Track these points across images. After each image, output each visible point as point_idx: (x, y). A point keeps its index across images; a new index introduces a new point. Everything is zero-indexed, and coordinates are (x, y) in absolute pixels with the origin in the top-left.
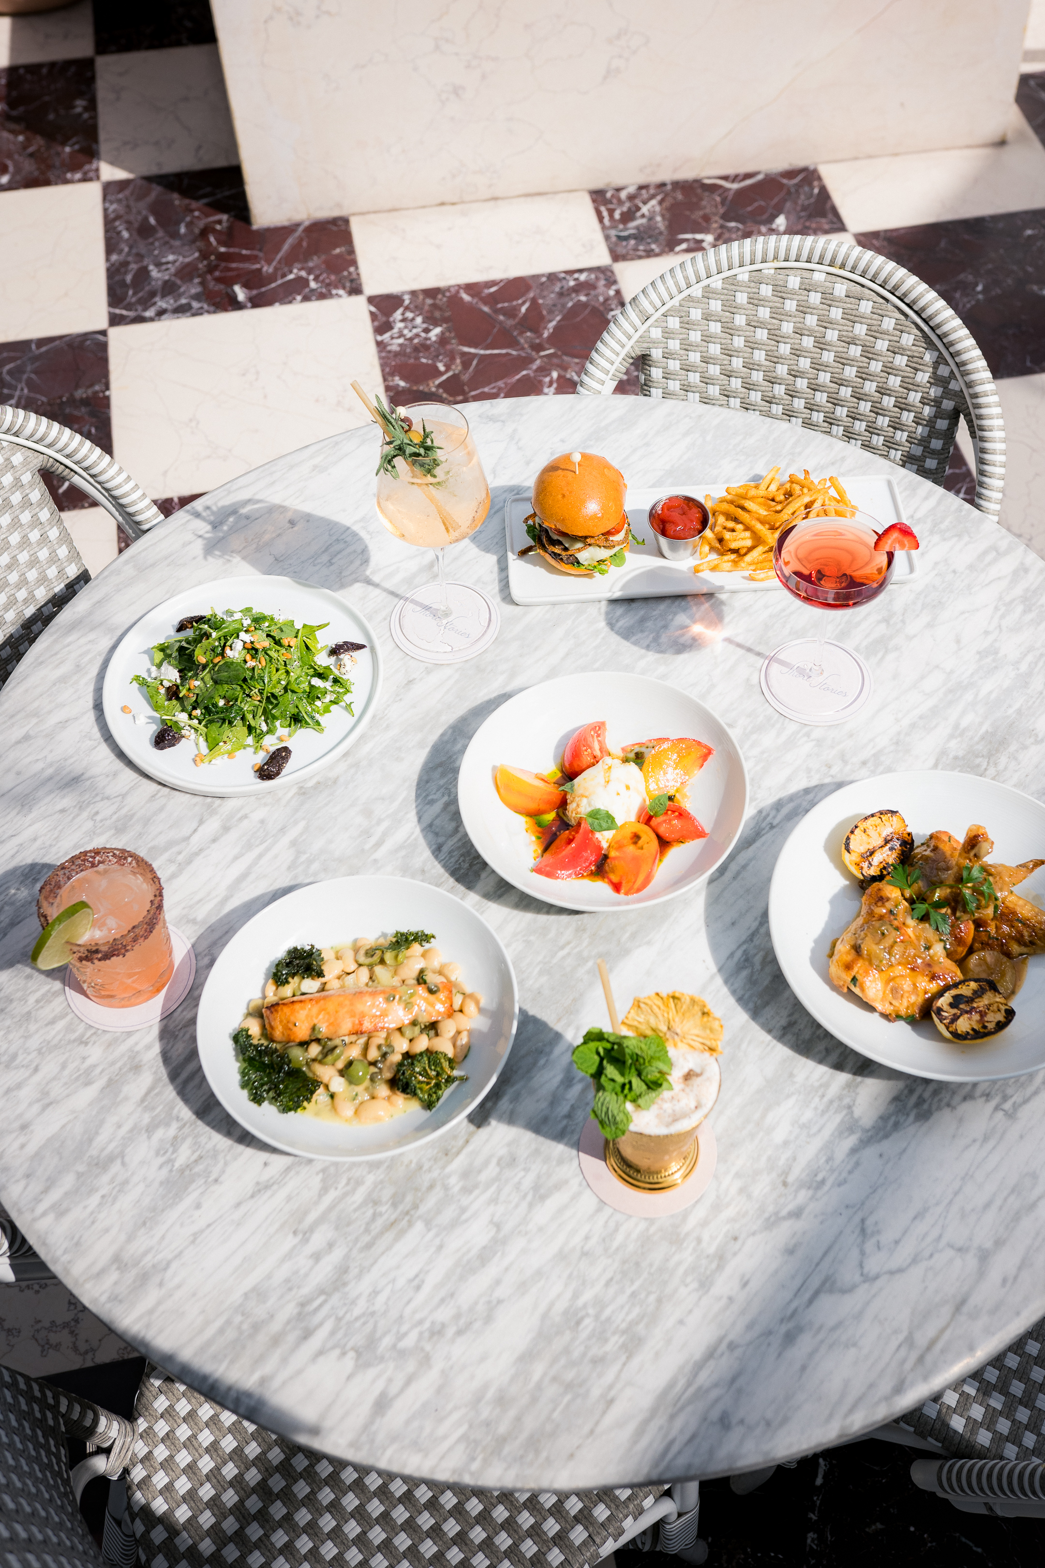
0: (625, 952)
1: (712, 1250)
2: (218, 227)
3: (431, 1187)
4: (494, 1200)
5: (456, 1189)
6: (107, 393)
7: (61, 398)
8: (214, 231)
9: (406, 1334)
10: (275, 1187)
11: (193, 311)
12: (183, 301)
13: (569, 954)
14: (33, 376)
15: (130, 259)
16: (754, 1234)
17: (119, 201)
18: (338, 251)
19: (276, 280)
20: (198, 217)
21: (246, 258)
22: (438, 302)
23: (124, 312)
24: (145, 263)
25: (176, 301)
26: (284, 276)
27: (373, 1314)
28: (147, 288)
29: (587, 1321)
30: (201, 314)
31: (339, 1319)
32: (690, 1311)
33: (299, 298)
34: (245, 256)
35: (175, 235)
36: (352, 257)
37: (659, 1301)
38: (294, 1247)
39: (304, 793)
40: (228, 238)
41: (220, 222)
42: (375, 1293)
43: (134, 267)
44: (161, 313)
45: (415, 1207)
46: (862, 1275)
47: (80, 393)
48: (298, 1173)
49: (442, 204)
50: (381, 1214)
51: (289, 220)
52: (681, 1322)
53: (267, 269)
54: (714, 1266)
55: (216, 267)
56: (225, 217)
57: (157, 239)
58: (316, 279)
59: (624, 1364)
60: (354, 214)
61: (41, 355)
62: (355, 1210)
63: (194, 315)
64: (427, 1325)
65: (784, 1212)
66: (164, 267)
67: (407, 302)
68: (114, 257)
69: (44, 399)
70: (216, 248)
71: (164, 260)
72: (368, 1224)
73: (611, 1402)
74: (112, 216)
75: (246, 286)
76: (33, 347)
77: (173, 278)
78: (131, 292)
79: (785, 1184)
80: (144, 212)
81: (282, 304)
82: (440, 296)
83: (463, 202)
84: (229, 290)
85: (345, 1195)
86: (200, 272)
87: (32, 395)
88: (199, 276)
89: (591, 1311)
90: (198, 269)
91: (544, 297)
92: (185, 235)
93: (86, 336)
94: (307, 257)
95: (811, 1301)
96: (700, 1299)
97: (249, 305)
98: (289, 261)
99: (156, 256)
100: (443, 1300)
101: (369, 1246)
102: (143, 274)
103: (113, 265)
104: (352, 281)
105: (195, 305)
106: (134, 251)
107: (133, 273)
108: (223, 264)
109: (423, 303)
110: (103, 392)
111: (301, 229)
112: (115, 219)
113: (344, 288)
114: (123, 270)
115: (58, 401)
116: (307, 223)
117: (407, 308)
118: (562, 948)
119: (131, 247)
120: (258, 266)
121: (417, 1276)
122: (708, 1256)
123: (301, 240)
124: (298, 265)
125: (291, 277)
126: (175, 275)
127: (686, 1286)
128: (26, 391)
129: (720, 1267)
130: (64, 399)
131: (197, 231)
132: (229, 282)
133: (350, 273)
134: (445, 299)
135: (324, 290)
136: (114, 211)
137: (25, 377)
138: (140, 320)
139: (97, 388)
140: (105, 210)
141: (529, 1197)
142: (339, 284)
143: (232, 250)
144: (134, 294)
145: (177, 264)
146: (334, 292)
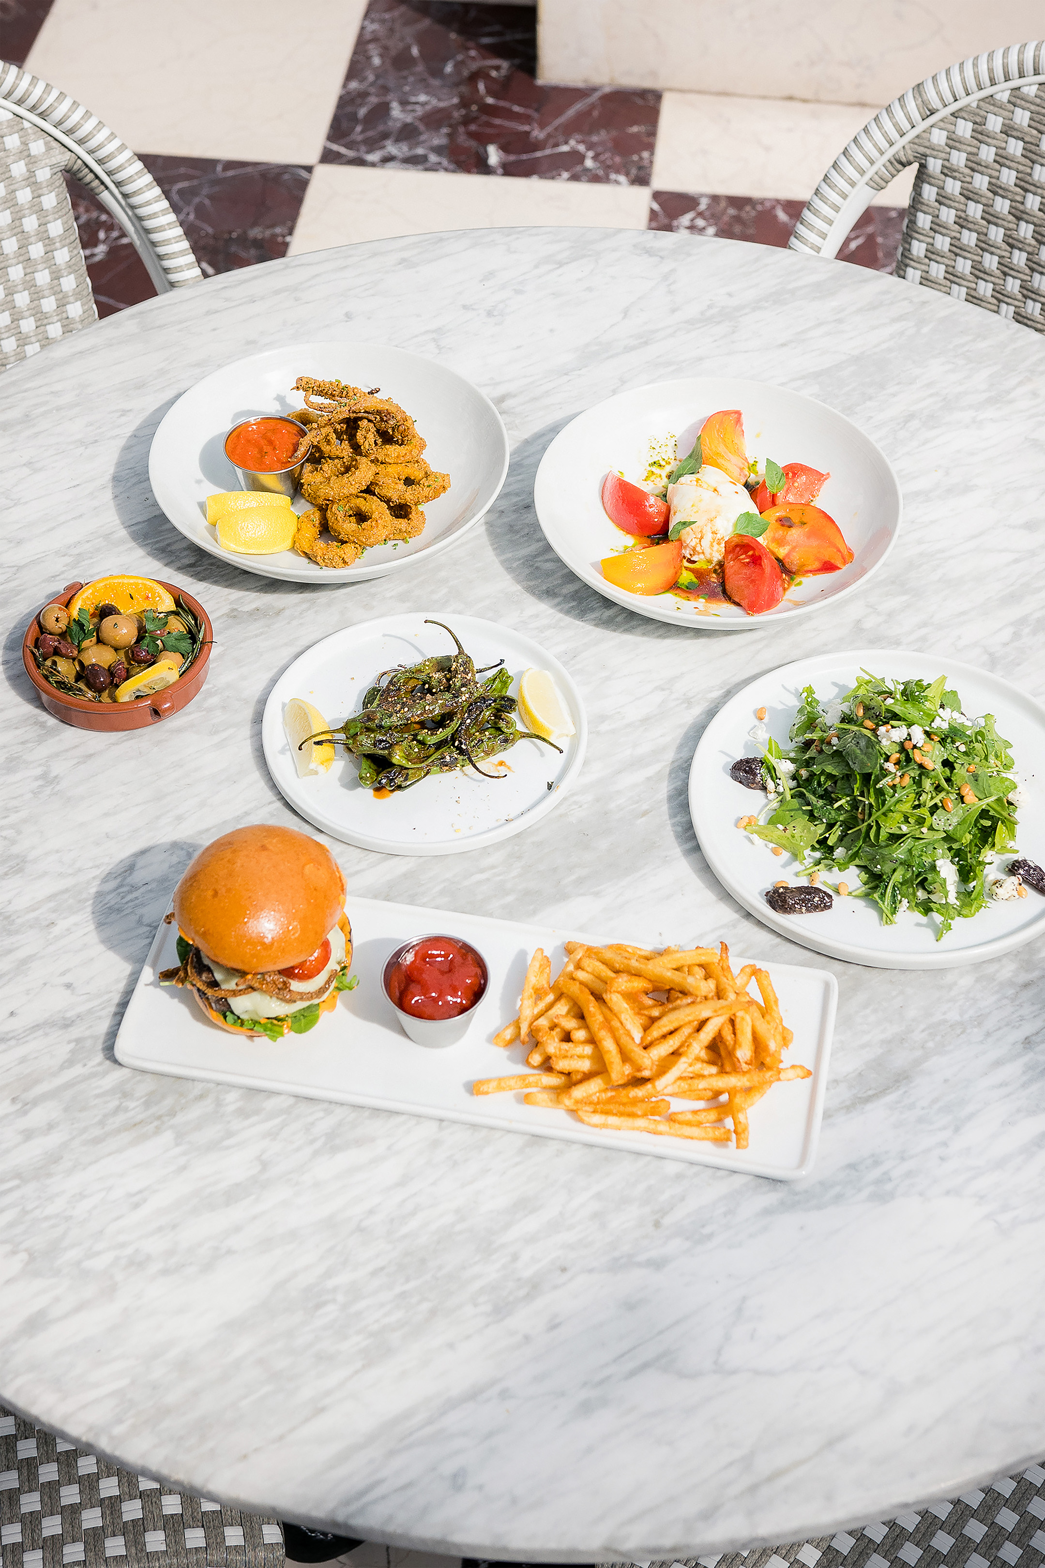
0: (562, 896)
1: (527, 1273)
2: (494, 74)
3: (201, 1097)
4: (272, 1135)
5: (231, 1108)
6: (288, 239)
7: (230, 233)
8: (487, 77)
9: (98, 1253)
10: (13, 1042)
11: (428, 165)
12: (420, 151)
13: (488, 880)
14: (207, 202)
15: (372, 90)
16: (591, 1271)
17: (383, 21)
18: (635, 129)
19: (543, 148)
20: (473, 58)
21: (517, 117)
22: (743, 215)
23: (343, 150)
24: (389, 97)
25: (410, 149)
26: (556, 145)
27: (69, 1218)
28: (381, 128)
29: (330, 1308)
30: (436, 170)
31: (25, 1212)
32: (468, 1337)
33: (566, 175)
34: (517, 113)
35: (437, 73)
36: (650, 140)
37: (433, 1312)
38: (6, 1116)
39: (235, 617)
40: (501, 89)
41: (497, 68)
42: (82, 1196)
43: (373, 100)
44: (387, 159)
45: (172, 1113)
46: (716, 1363)
47: (256, 233)
48: (46, 1034)
49: (790, 98)
50: (126, 1110)
51: (585, 81)
52: (451, 1346)
53: (538, 134)
54: (522, 1293)
55: (474, 120)
56: (505, 64)
57: (413, 74)
58: (595, 158)
59: (357, 1372)
60: (670, 90)
61: (225, 179)
62: (98, 1096)
63: (426, 170)
64: (129, 1251)
65: (642, 1258)
66: (409, 107)
67: (703, 207)
68: (354, 85)
69: (210, 230)
70: (482, 98)
71: (413, 99)
72: (105, 1116)
73: (323, 1410)
74: (368, 36)
75: (504, 148)
76: (219, 168)
77: (417, 123)
78: (359, 129)
79: (657, 1224)
80: (409, 40)
81: (541, 177)
82: (748, 208)
83: (818, 101)
84: (481, 150)
85: (93, 1075)
86: (453, 122)
87: (198, 223)
88: (450, 126)
89: (340, 1298)
90: (450, 117)
91: (885, 236)
92: (450, 75)
93: (286, 168)
94: (594, 128)
95: (632, 1374)
96: (487, 1326)
97: (500, 171)
98: (568, 131)
99: (406, 93)
100: (160, 1229)
101: (96, 1141)
102: (382, 110)
103: (348, 93)
104: (640, 168)
105: (433, 158)
106: (381, 82)
107: (370, 107)
108: (484, 118)
109: (724, 212)
110: (284, 236)
111: (596, 95)
112: (370, 41)
113: (627, 174)
114: (359, 101)
115: (226, 236)
116: (607, 90)
117: (700, 214)
118: (482, 871)
119: (378, 77)
120: (526, 128)
121: (140, 1192)
122: (519, 1280)
123: (593, 107)
124: (579, 137)
125: (565, 148)
126: (421, 119)
127: (476, 1305)
128: (192, 217)
129: (529, 1297)
130: (234, 235)
131: (466, 73)
132: (484, 140)
133: (641, 159)
134: (753, 213)
135: (601, 173)
136: (373, 32)
137: (197, 200)
138: (360, 162)
139: (278, 230)
140: (363, 28)
141: (318, 1144)
142: (623, 169)
143: (502, 103)
144: (362, 132)
145: (428, 108)
146: (613, 176)
